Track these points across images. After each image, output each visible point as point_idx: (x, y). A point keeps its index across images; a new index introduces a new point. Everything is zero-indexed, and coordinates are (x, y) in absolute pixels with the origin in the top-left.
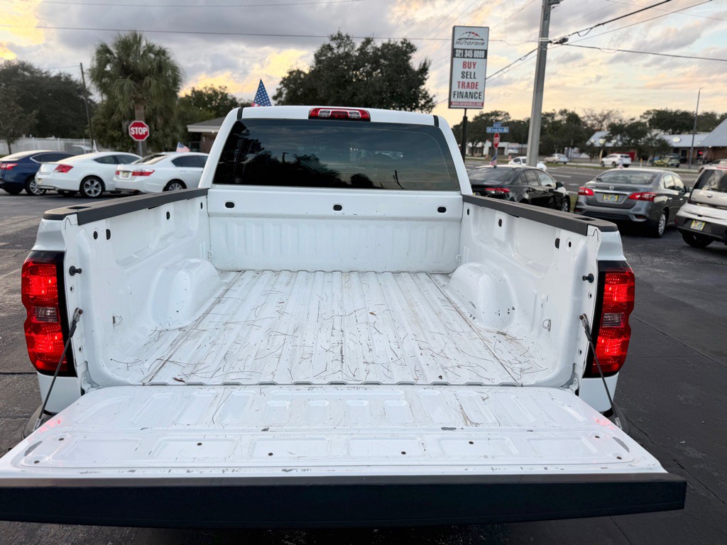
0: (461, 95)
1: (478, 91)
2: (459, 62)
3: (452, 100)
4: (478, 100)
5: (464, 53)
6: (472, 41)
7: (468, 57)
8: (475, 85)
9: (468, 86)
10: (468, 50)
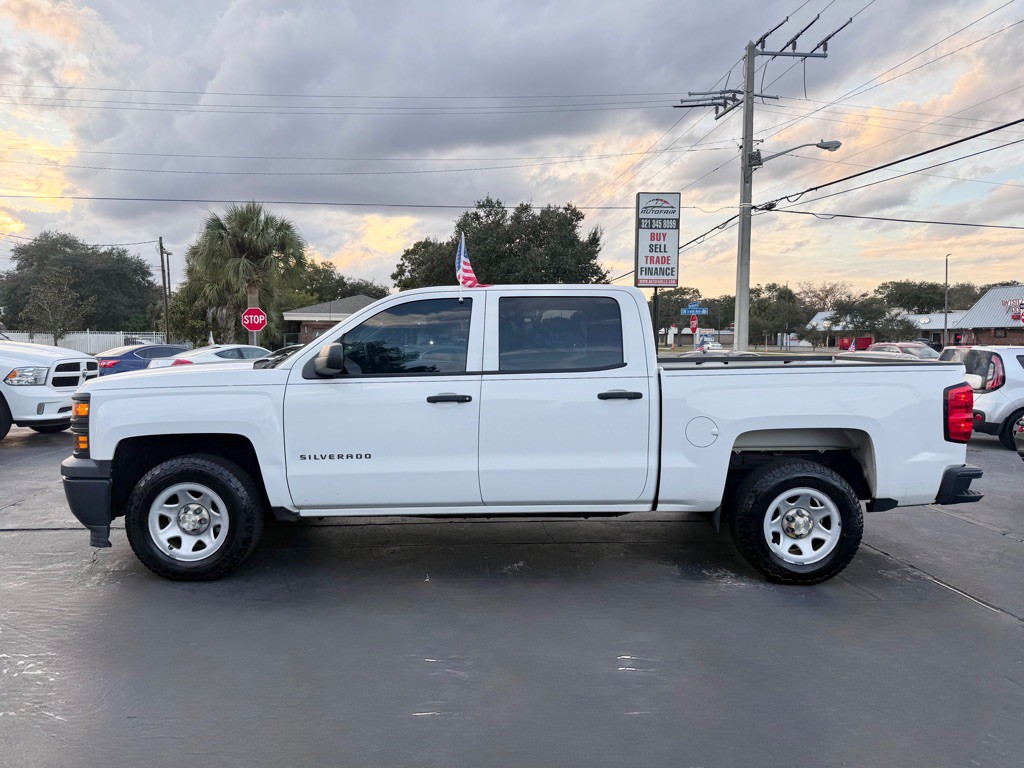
0: (649, 271)
1: (670, 267)
2: (645, 234)
3: (640, 277)
4: (670, 277)
5: (652, 223)
6: (660, 209)
7: (656, 228)
8: (666, 260)
9: (658, 261)
10: (656, 219)
